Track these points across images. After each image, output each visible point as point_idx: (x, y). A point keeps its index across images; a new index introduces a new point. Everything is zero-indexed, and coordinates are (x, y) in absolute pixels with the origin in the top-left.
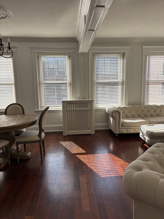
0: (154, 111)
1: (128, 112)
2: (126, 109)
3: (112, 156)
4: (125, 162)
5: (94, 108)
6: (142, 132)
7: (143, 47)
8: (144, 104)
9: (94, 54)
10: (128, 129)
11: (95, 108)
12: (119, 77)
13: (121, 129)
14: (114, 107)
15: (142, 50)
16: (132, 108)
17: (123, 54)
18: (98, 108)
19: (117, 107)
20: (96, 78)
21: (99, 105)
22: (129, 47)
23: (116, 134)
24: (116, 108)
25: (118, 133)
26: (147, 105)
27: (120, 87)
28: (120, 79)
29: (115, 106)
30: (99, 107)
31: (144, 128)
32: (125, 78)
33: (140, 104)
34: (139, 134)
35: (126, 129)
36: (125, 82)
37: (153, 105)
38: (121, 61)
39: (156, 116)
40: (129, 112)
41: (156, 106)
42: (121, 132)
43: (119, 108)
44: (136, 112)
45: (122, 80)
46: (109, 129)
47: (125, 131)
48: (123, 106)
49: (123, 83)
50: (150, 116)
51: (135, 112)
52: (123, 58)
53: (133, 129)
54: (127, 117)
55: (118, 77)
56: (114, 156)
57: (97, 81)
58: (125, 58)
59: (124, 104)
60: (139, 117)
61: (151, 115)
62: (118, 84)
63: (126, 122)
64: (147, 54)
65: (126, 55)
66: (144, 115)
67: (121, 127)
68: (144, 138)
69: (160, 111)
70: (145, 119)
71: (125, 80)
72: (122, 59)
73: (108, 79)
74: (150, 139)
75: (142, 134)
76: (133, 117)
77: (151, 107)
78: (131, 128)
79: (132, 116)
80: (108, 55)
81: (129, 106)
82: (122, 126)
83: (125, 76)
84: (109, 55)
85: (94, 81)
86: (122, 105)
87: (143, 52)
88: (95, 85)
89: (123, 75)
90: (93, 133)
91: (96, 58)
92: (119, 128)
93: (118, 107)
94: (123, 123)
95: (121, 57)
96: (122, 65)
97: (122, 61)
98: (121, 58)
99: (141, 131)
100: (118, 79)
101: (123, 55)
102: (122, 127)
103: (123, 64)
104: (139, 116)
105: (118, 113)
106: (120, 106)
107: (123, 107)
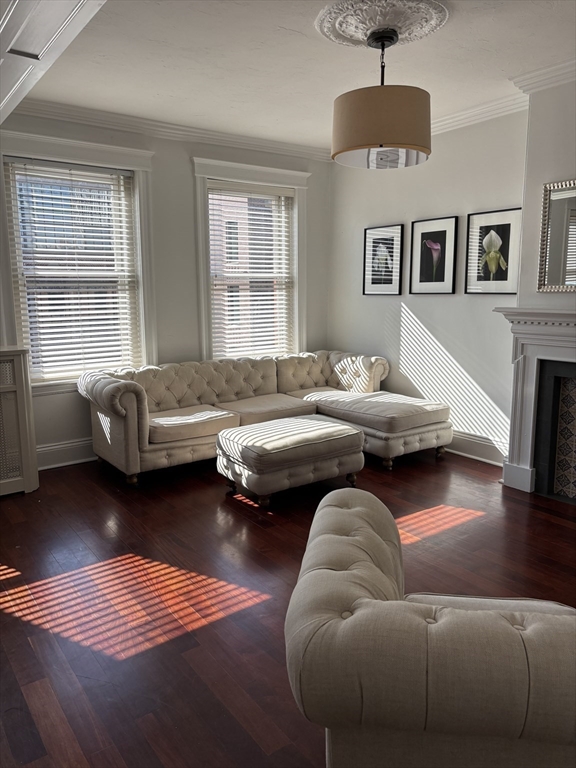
0: (245, 379)
1: (162, 390)
2: (155, 376)
3: (136, 564)
4: (193, 574)
5: (31, 384)
6: (224, 454)
7: (197, 160)
8: (210, 356)
9: (7, 160)
10: (173, 452)
11: (33, 381)
12: (118, 260)
13: (147, 456)
14: (112, 375)
15: (193, 171)
16: (176, 374)
17: (128, 174)
18: (44, 380)
19: (122, 373)
20: (25, 258)
21: (46, 370)
22: (149, 153)
23: (132, 476)
24: (118, 377)
25: (138, 470)
26: (221, 361)
27: (123, 298)
28: (121, 269)
29: (112, 370)
30: (47, 376)
31: (232, 438)
32: (139, 263)
33: (200, 359)
34: (214, 460)
35: (164, 453)
36: (141, 279)
37: (239, 360)
38: (119, 199)
39: (252, 394)
40: (168, 389)
41: (250, 361)
42: (149, 466)
43: (130, 375)
44: (189, 386)
45: (129, 271)
46: (97, 458)
47: (162, 461)
48: (141, 369)
49: (133, 284)
50: (233, 397)
51: (185, 386)
52: (129, 191)
53: (189, 449)
54: (161, 408)
55: (113, 260)
56: (142, 562)
57: (31, 273)
58: (137, 191)
59: (144, 359)
60: (202, 401)
61: (237, 394)
62: (115, 287)
63: (162, 427)
64: (208, 185)
65: (139, 179)
66: (218, 396)
67: (147, 447)
68: (234, 473)
69: (263, 377)
70: (223, 409)
71: (140, 273)
72: (123, 194)
73: (74, 265)
74: (258, 473)
75: (225, 460)
76: (183, 405)
77: (236, 365)
78: (184, 443)
79: (179, 402)
80: (68, 171)
81: (165, 366)
82: (150, 443)
83: (139, 258)
84: (73, 172)
85: (16, 270)
86: (137, 364)
87: (194, 178)
88: (21, 288)
89: (132, 254)
90: (31, 484)
91: (17, 177)
92: (141, 450)
93: (125, 371)
94: (154, 430)
95: (119, 185)
96: (127, 217)
97: (123, 202)
98: (119, 191)
99: (221, 449)
100: (113, 266)
101: (129, 180)
102: (153, 447)
103: (130, 211)
104: (199, 398)
105: (133, 396)
106: (133, 370)
107: (144, 372)
